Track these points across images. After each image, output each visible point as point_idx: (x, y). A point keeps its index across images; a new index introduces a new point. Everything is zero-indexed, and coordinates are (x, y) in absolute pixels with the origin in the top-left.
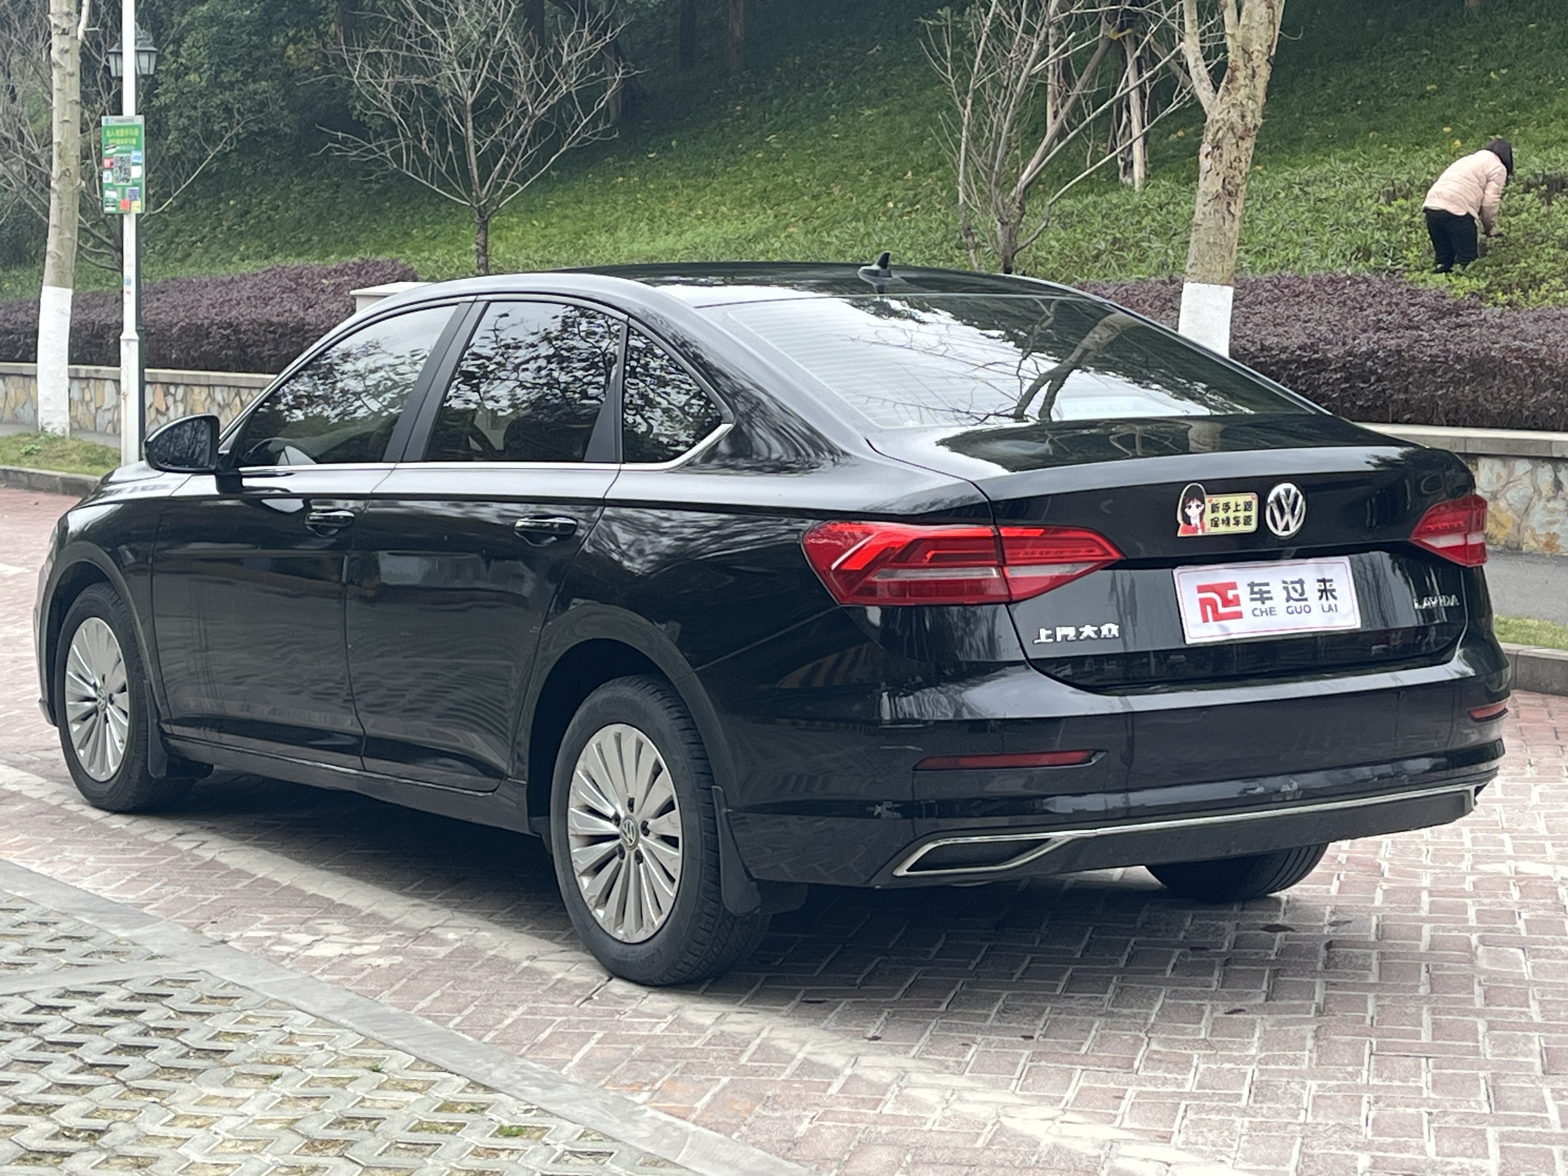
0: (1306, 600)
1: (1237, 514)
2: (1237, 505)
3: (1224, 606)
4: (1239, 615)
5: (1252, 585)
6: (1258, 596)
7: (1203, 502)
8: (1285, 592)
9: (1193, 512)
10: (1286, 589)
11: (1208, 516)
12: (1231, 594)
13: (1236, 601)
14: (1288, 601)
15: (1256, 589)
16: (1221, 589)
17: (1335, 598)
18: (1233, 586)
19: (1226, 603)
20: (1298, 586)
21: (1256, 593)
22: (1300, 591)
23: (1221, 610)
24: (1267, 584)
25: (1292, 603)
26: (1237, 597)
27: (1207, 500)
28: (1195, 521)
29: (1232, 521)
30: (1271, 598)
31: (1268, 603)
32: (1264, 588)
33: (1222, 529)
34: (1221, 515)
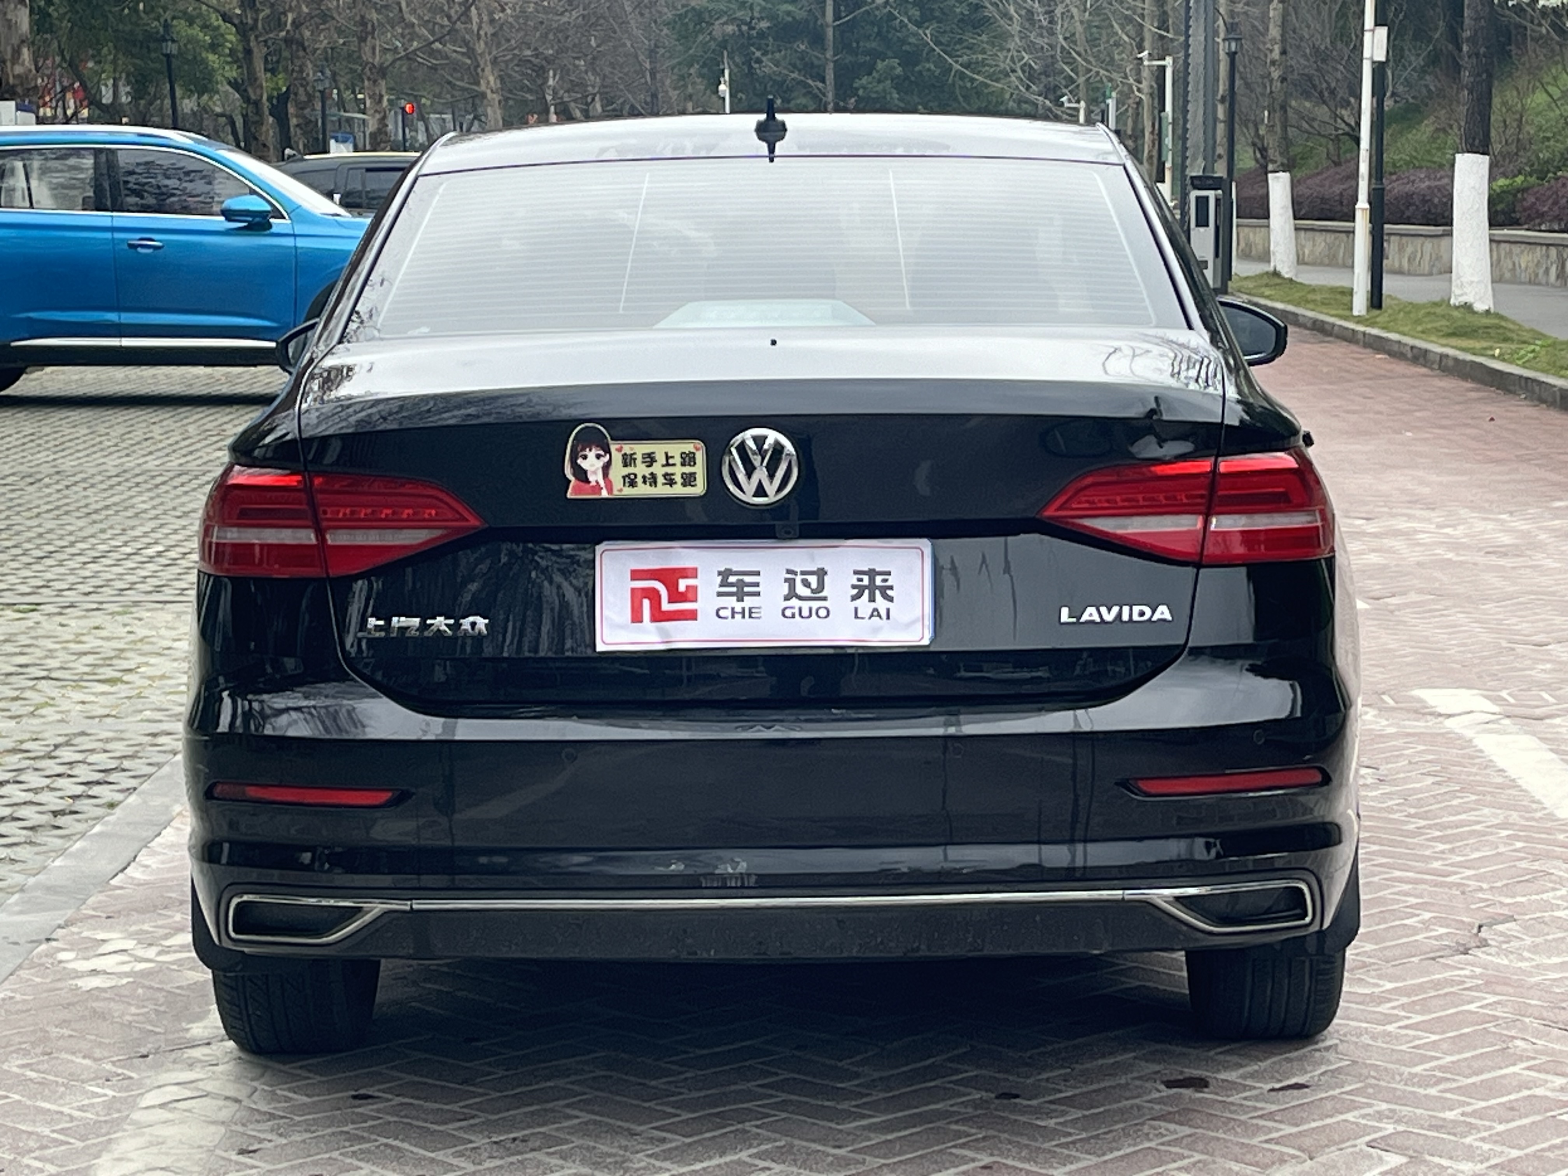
0: (824, 599)
1: (669, 470)
2: (668, 458)
3: (671, 601)
4: (692, 615)
5: (725, 574)
6: (734, 589)
7: (608, 451)
8: (786, 586)
9: (591, 463)
10: (791, 583)
11: (618, 471)
12: (683, 584)
13: (690, 595)
14: (787, 598)
15: (732, 579)
16: (670, 577)
17: (891, 599)
18: (691, 573)
19: (676, 596)
20: (813, 580)
21: (732, 585)
22: (814, 585)
23: (666, 606)
24: (758, 573)
25: (794, 602)
26: (692, 590)
27: (613, 447)
28: (596, 477)
29: (661, 480)
30: (758, 594)
31: (748, 602)
32: (748, 579)
33: (643, 490)
34: (641, 470)
